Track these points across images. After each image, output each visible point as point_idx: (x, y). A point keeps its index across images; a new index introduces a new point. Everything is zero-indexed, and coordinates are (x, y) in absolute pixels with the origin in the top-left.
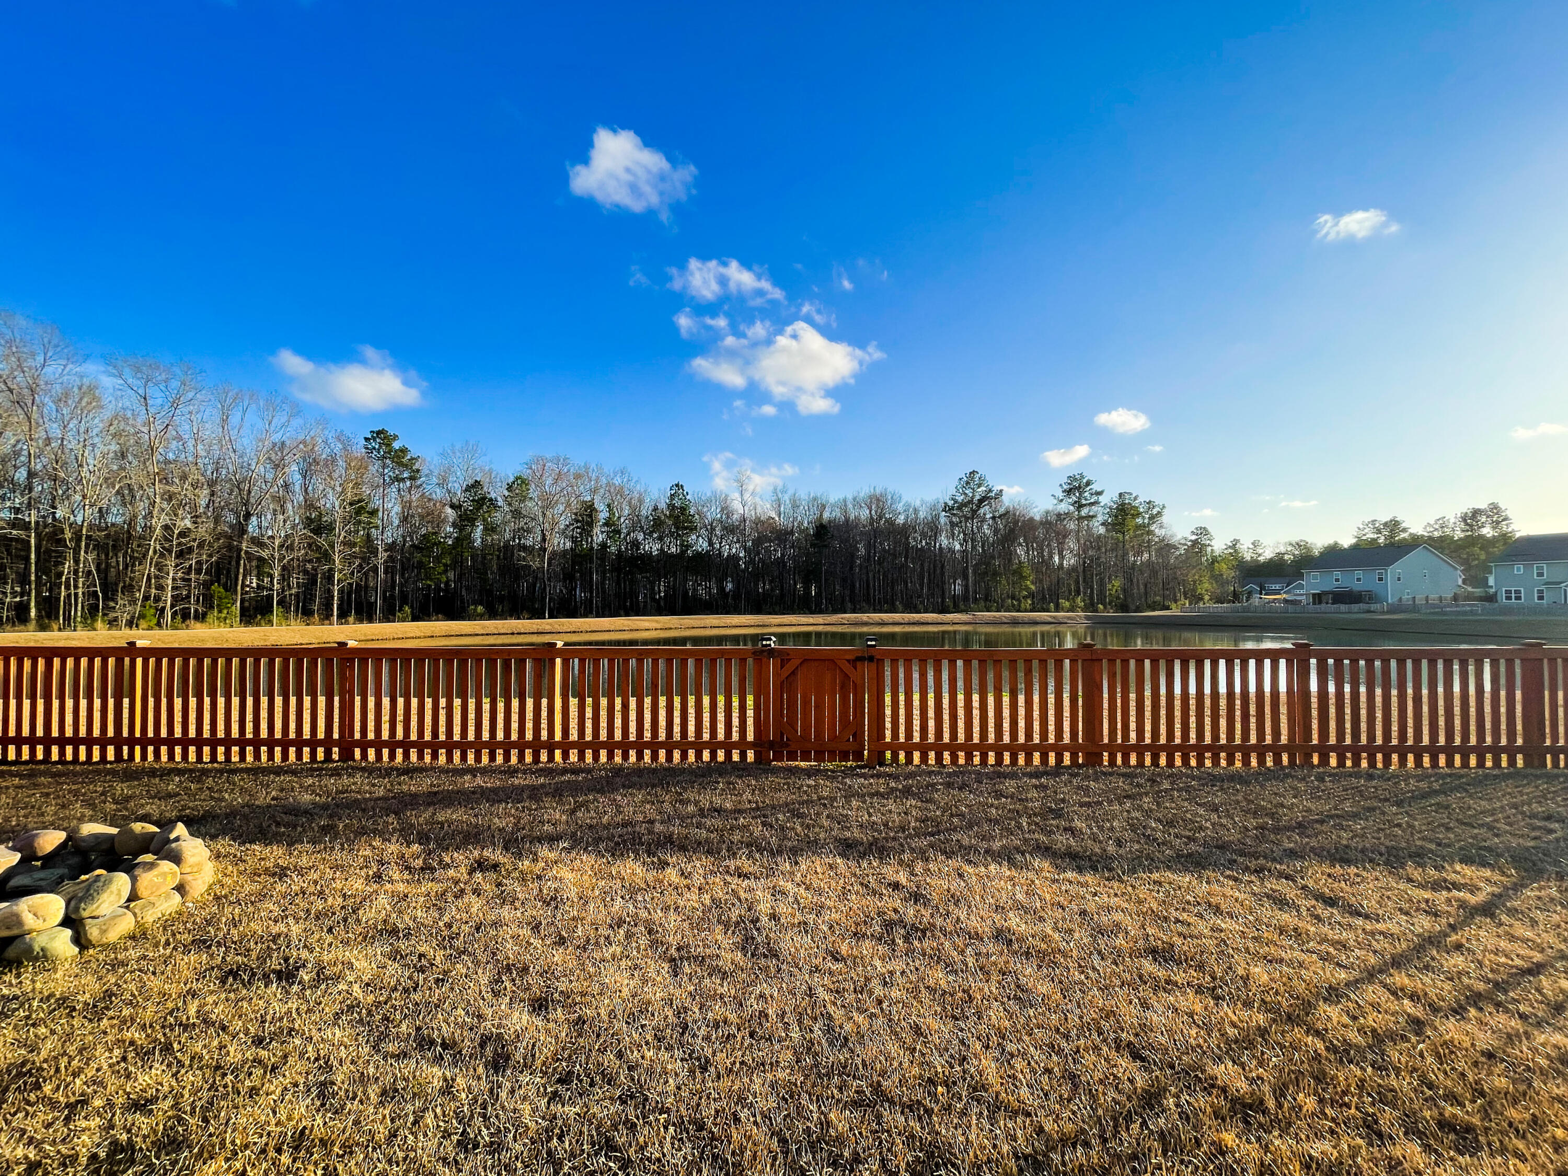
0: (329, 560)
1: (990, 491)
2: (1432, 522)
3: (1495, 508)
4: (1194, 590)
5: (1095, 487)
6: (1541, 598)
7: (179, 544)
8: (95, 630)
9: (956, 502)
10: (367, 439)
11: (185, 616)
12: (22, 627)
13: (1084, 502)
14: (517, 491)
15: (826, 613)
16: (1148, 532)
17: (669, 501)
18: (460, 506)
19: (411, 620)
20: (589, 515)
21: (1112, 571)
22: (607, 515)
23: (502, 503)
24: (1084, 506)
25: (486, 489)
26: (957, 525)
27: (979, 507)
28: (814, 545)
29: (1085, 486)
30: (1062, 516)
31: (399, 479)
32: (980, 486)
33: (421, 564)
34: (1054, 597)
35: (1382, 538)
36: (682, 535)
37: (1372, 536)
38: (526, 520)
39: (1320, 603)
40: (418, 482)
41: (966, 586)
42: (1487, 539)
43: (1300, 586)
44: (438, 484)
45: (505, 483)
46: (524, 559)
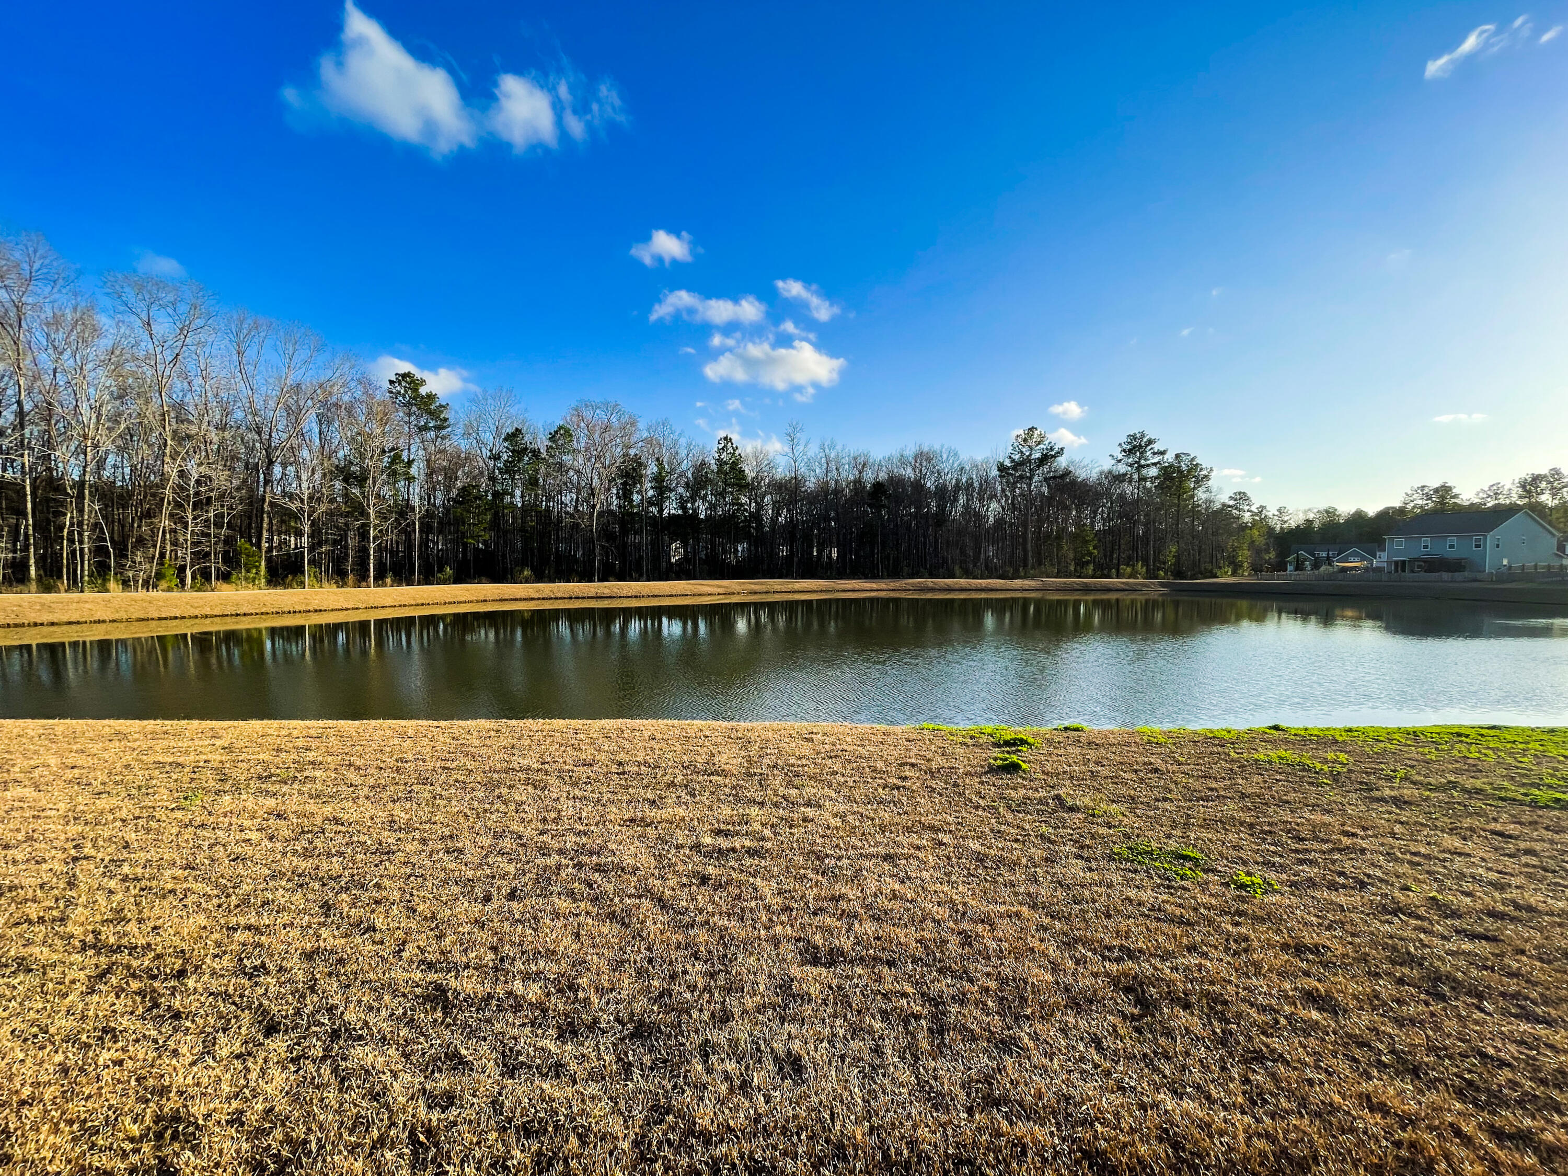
0: (364, 514)
1: (1052, 449)
2: (1486, 489)
3: (1557, 473)
4: (1235, 557)
5: (1157, 447)
7: (197, 494)
8: (108, 591)
9: (1013, 461)
10: (391, 382)
11: (206, 575)
12: (21, 587)
13: (1143, 462)
14: (560, 442)
15: (882, 578)
16: (1192, 497)
17: (716, 455)
18: (499, 458)
19: (454, 583)
20: (634, 469)
21: (1169, 536)
22: (655, 469)
23: (544, 455)
24: (1143, 466)
25: (528, 438)
26: (1013, 487)
27: (1039, 467)
28: (870, 505)
29: (1147, 446)
30: (1119, 478)
31: (425, 428)
32: (1039, 443)
33: (460, 521)
34: (1115, 561)
35: (1431, 505)
36: (732, 493)
37: (1420, 502)
38: (571, 473)
39: (1404, 570)
40: (444, 432)
41: (1025, 551)
42: (1545, 506)
43: (1355, 554)
44: (466, 435)
45: (547, 432)
46: (572, 516)
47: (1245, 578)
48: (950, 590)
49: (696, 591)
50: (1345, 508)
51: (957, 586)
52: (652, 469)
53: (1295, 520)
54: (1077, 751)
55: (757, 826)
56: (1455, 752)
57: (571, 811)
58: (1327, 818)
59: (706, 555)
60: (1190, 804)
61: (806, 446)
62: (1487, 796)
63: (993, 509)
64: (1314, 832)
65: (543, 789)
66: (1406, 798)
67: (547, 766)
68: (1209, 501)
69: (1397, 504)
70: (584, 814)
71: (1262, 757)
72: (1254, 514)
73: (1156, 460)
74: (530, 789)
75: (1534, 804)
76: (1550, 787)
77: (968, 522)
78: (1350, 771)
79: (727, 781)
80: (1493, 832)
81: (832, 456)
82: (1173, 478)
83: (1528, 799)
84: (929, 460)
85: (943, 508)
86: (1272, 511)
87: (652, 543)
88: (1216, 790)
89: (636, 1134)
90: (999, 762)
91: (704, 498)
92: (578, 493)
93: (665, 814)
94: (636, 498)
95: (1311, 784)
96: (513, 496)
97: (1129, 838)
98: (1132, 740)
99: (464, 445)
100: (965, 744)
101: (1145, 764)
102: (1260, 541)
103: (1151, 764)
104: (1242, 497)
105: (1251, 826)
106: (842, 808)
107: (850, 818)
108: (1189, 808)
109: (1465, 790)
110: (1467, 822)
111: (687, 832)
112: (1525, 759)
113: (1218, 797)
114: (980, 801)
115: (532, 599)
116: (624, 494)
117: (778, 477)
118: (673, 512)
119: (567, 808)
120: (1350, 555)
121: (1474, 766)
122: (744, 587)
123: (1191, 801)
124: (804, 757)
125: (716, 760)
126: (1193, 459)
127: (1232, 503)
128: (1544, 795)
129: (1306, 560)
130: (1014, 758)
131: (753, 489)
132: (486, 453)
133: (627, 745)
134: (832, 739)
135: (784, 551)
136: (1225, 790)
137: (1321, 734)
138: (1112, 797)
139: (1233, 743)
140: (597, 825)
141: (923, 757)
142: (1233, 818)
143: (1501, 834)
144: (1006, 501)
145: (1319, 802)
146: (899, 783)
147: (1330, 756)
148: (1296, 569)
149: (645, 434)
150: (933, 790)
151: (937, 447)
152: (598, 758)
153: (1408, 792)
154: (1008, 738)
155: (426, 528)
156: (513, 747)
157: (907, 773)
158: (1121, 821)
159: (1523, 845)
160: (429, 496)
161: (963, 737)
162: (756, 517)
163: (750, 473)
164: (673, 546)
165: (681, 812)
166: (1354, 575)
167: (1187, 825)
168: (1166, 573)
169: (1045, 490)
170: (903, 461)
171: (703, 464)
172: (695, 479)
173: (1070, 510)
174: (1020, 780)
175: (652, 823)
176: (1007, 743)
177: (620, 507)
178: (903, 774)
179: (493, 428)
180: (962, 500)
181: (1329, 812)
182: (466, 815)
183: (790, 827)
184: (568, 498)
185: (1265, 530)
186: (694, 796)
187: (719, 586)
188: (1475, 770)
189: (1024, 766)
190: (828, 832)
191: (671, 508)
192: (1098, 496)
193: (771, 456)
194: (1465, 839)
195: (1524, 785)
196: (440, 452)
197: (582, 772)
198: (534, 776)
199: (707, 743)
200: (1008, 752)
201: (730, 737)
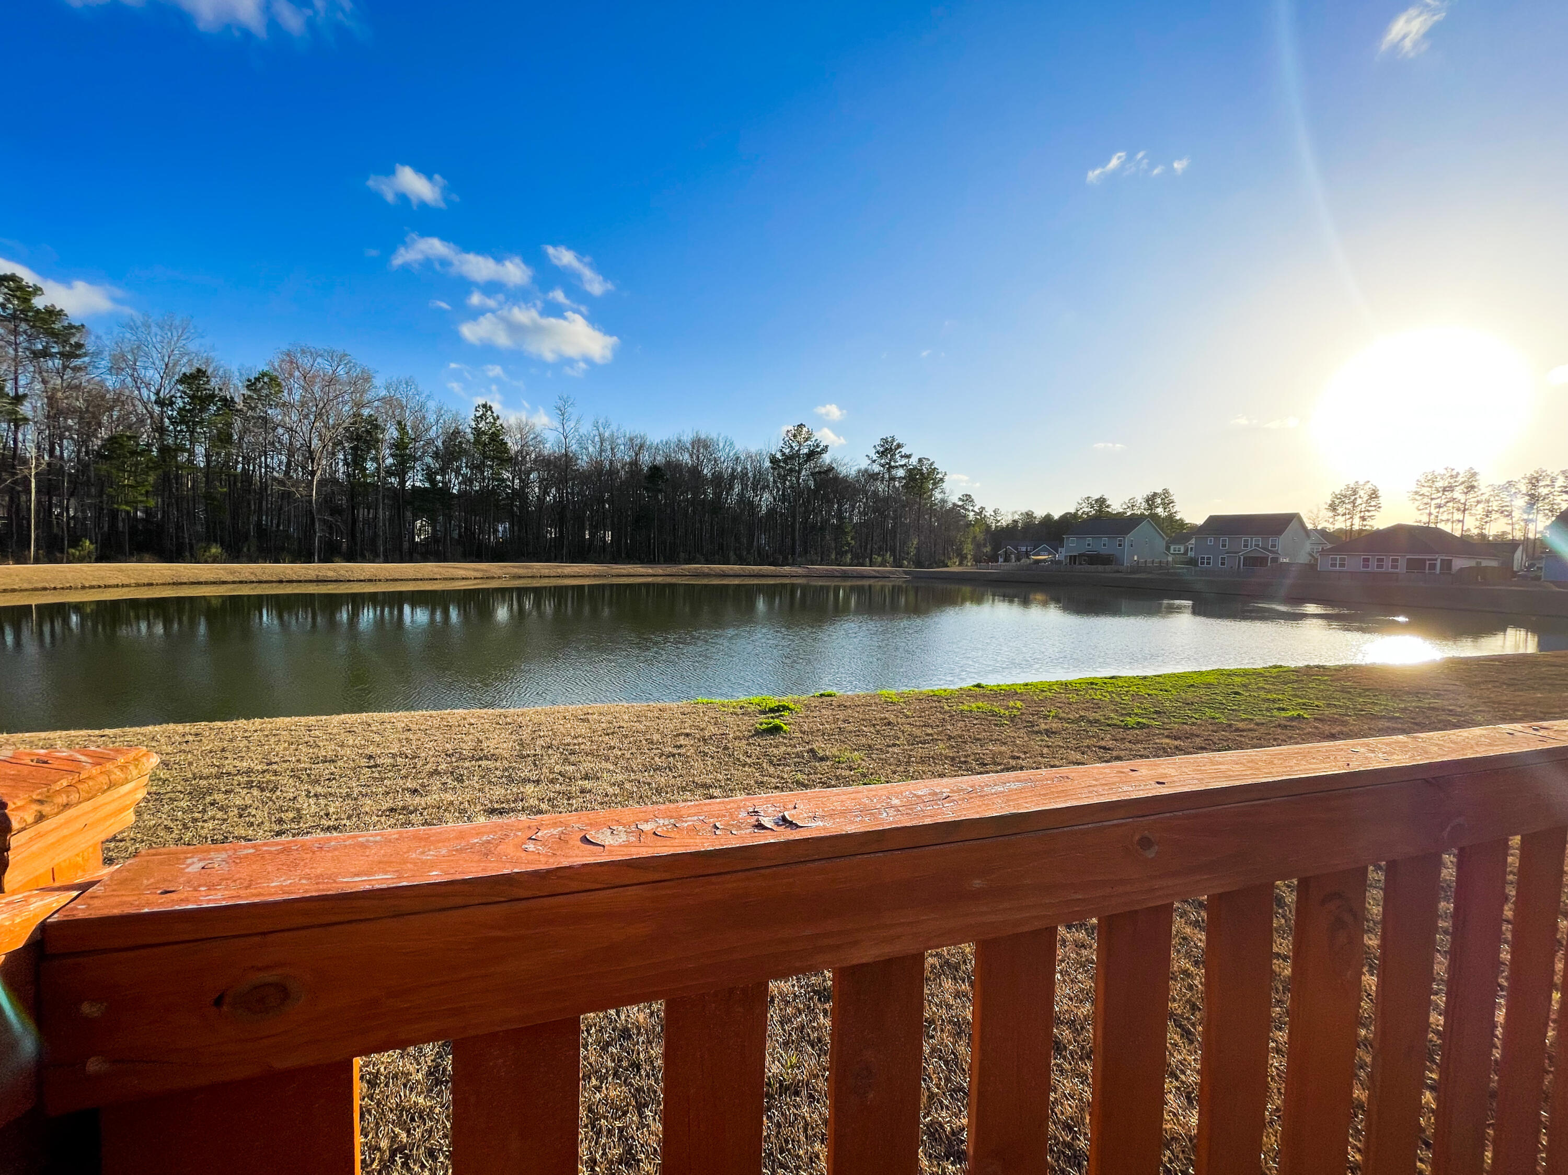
1: (818, 446)
2: (1126, 503)
3: (1166, 492)
4: (961, 550)
5: (904, 451)
6: (1223, 564)
9: (784, 454)
13: (893, 464)
14: (264, 392)
15: (659, 563)
16: (931, 496)
17: (473, 424)
18: (172, 403)
19: (97, 561)
20: (368, 432)
21: (912, 531)
22: (396, 434)
23: (240, 405)
24: (893, 467)
25: (214, 383)
26: (784, 477)
27: (806, 461)
28: (646, 489)
29: (896, 449)
30: (874, 477)
31: (45, 353)
32: (807, 440)
33: (103, 483)
34: (869, 551)
35: (1094, 512)
36: (491, 467)
37: (1086, 510)
38: (280, 431)
39: (1075, 563)
40: (78, 362)
41: (793, 539)
42: (1160, 517)
43: (1044, 550)
44: (114, 369)
45: (244, 378)
46: (281, 482)
47: (969, 567)
48: (724, 575)
49: (448, 575)
50: (1040, 513)
51: (731, 573)
52: (392, 433)
53: (1006, 519)
54: (830, 712)
55: (533, 802)
56: (1087, 696)
57: (314, 809)
58: (1003, 748)
59: (460, 535)
60: (912, 747)
61: (578, 421)
62: (1101, 724)
63: (765, 500)
64: (993, 758)
65: (273, 791)
66: (1054, 730)
67: (275, 767)
68: (943, 501)
69: (1073, 511)
70: (331, 810)
71: (966, 708)
72: (976, 514)
73: (903, 463)
74: (255, 792)
75: (1126, 728)
76: (1136, 714)
77: (742, 511)
78: (1022, 714)
79: (498, 764)
80: (1100, 747)
81: (607, 435)
82: (916, 480)
83: (1123, 724)
84: (706, 447)
85: (718, 495)
86: (989, 512)
87: (391, 520)
88: (931, 735)
89: (429, 1067)
90: (765, 726)
91: (458, 472)
92: (290, 455)
93: (429, 800)
94: (370, 466)
95: (996, 725)
96: (192, 453)
97: (865, 777)
98: (872, 701)
99: (111, 382)
100: (736, 714)
101: (881, 719)
102: (981, 537)
103: (886, 718)
104: (968, 498)
105: (953, 759)
106: (620, 777)
107: (627, 786)
108: (911, 750)
109: (1089, 722)
110: (1087, 742)
111: (457, 814)
112: (1127, 698)
113: (932, 740)
114: (747, 760)
115: (224, 583)
116: (354, 461)
117: (546, 453)
118: (418, 484)
119: (309, 807)
120: (1042, 550)
121: (1097, 704)
122: (505, 570)
123: (913, 744)
124: (580, 736)
125: (485, 745)
126: (932, 464)
127: (960, 503)
128: (1131, 721)
129: (1011, 553)
130: (777, 721)
131: (516, 464)
132: (148, 395)
133: (377, 738)
134: (609, 717)
135: (552, 534)
136: (937, 734)
137: (1007, 689)
138: (854, 747)
139: (947, 699)
140: (349, 818)
141: (698, 727)
142: (941, 754)
143: (1104, 748)
144: (778, 491)
145: (1000, 737)
146: (675, 751)
147: (1011, 704)
148: (1005, 561)
149: (383, 393)
150: (706, 754)
151: (714, 435)
152: (342, 753)
153: (1055, 725)
154: (772, 706)
155: (48, 486)
156: (223, 750)
157: (682, 742)
158: (859, 765)
159: (1115, 753)
160: (51, 444)
161: (734, 707)
162: (520, 494)
163: (513, 447)
164: (418, 523)
165: (449, 797)
166: (1043, 566)
167: (908, 763)
168: (909, 563)
169: (812, 484)
170: (680, 446)
171: (457, 433)
172: (446, 448)
173: (833, 504)
174: (781, 739)
175: (416, 810)
176: (772, 710)
177: (348, 475)
178: (678, 743)
179: (160, 365)
180: (737, 489)
181: (1005, 744)
182: (167, 828)
183: (569, 799)
184: (277, 461)
185: (984, 527)
186: (462, 781)
187: (474, 570)
188: (1097, 707)
189: (785, 727)
190: (606, 799)
191: (416, 480)
192: (856, 492)
193: (538, 429)
194: (1083, 754)
195: (1122, 715)
196: (70, 387)
197: (326, 770)
198: (255, 779)
199: (472, 731)
200: (772, 718)
201: (498, 724)
